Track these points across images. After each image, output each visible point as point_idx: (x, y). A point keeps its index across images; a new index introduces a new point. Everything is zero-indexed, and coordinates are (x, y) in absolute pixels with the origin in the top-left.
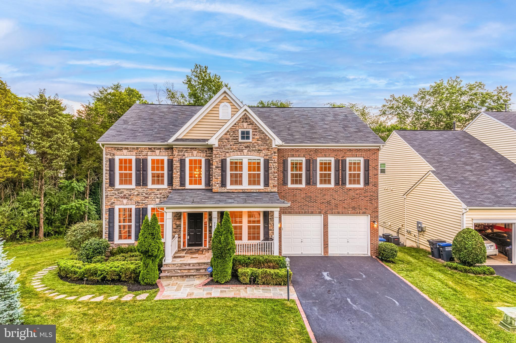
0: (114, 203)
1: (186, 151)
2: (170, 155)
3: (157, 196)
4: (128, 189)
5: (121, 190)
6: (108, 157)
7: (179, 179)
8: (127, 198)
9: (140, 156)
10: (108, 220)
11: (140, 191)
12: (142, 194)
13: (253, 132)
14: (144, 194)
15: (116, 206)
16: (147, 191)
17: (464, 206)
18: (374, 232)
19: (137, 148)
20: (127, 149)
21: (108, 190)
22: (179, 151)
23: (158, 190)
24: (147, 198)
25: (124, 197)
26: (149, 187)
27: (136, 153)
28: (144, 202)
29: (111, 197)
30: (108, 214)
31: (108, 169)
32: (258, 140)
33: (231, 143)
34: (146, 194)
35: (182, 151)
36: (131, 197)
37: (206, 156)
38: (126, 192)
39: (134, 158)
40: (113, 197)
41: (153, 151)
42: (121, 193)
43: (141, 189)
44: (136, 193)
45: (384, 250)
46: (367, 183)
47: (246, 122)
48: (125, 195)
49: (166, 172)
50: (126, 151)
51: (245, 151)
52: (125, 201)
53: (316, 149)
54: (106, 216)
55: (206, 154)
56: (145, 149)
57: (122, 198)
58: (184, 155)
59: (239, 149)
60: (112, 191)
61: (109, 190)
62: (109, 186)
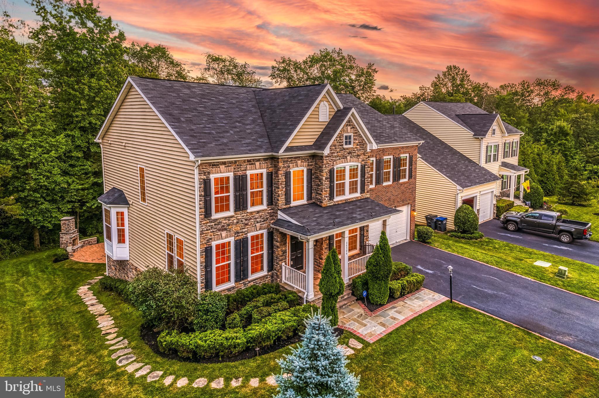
0: (211, 239)
1: (291, 161)
2: (269, 166)
3: (257, 220)
4: (226, 218)
5: (218, 221)
6: (202, 177)
7: (284, 197)
8: (225, 229)
9: (238, 171)
10: (204, 264)
11: (240, 217)
12: (242, 221)
13: (354, 136)
14: (244, 221)
15: (212, 243)
16: (247, 215)
17: (459, 187)
18: (412, 218)
19: (236, 162)
20: (224, 163)
21: (203, 223)
22: (284, 162)
23: (258, 212)
24: (247, 224)
25: (223, 229)
26: (249, 211)
27: (234, 169)
28: (244, 230)
29: (207, 232)
30: (204, 256)
31: (203, 193)
32: (357, 145)
33: (338, 150)
34: (246, 220)
35: (287, 161)
36: (230, 227)
37: (308, 165)
38: (224, 222)
39: (231, 175)
40: (209, 231)
41: (252, 164)
42: (218, 225)
43: (240, 215)
44: (235, 221)
45: (426, 234)
46: (410, 177)
47: (350, 125)
48: (223, 226)
49: (265, 189)
50: (224, 166)
51: (349, 158)
52: (224, 234)
53: (383, 149)
54: (202, 259)
55: (309, 163)
56: (244, 161)
57: (219, 230)
58: (289, 167)
59: (343, 156)
60: (208, 223)
61: (205, 222)
62: (205, 217)
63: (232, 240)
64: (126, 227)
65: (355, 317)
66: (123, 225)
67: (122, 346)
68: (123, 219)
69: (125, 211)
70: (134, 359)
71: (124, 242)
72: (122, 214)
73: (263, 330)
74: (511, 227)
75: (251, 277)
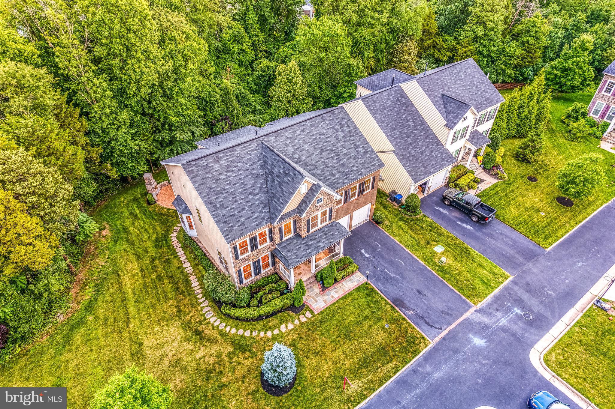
3: (264, 250)
5: (243, 259)
7: (279, 238)
10: (238, 276)
12: (255, 254)
13: (324, 197)
15: (241, 267)
16: (258, 251)
21: (235, 262)
23: (264, 247)
25: (246, 260)
26: (259, 249)
28: (257, 257)
30: (237, 273)
32: (326, 200)
34: (258, 253)
36: (249, 258)
38: (246, 258)
39: (247, 239)
40: (239, 264)
43: (254, 252)
44: (252, 255)
47: (321, 193)
49: (267, 236)
51: (320, 209)
52: (247, 262)
57: (244, 262)
59: (316, 210)
60: (238, 261)
62: (236, 260)
63: (251, 263)
64: (193, 223)
65: (314, 295)
66: (191, 222)
67: (206, 305)
68: (190, 219)
69: (191, 216)
70: (212, 315)
71: (193, 228)
72: (189, 217)
73: (266, 311)
74: (447, 202)
75: (263, 272)
